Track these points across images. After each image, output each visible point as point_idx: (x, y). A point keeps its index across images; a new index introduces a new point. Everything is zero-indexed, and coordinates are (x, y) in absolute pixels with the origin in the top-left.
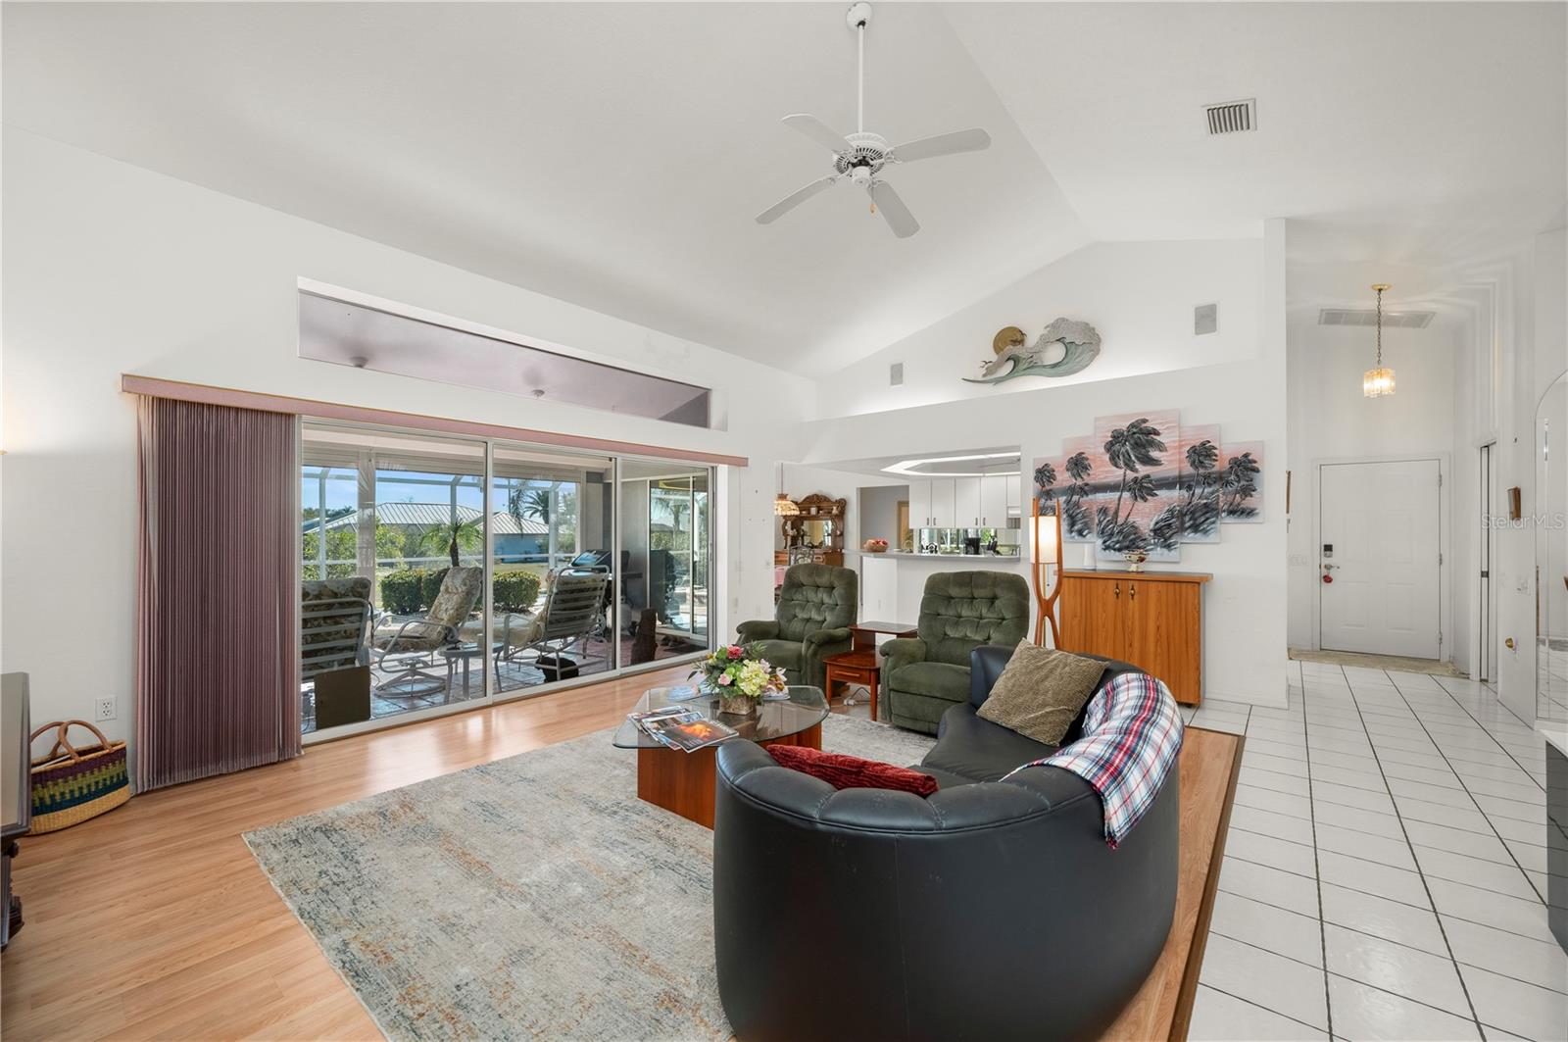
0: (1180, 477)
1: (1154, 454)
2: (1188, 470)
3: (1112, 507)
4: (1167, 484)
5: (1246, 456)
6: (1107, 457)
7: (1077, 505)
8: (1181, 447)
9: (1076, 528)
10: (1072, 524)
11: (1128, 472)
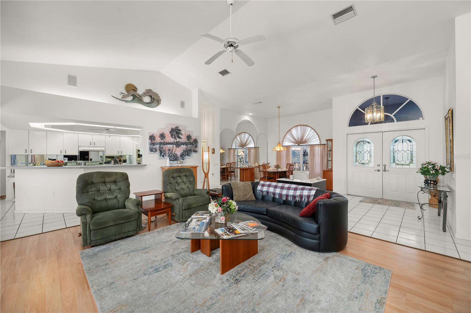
0: (185, 142)
1: (180, 136)
2: (187, 141)
3: (171, 149)
4: (183, 144)
5: (196, 139)
6: (170, 135)
7: (162, 148)
8: (185, 135)
9: (162, 155)
10: (161, 154)
11: (175, 140)
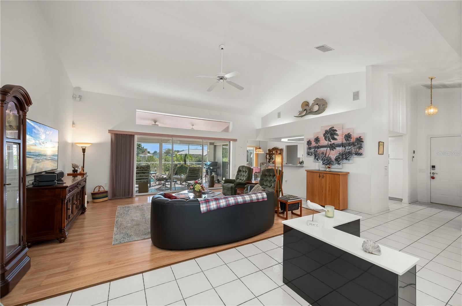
0: (342, 143)
1: (336, 137)
2: (345, 141)
3: (325, 152)
4: (339, 146)
5: (360, 137)
6: (324, 138)
7: (317, 151)
8: (343, 135)
10: (315, 157)
11: (329, 142)
